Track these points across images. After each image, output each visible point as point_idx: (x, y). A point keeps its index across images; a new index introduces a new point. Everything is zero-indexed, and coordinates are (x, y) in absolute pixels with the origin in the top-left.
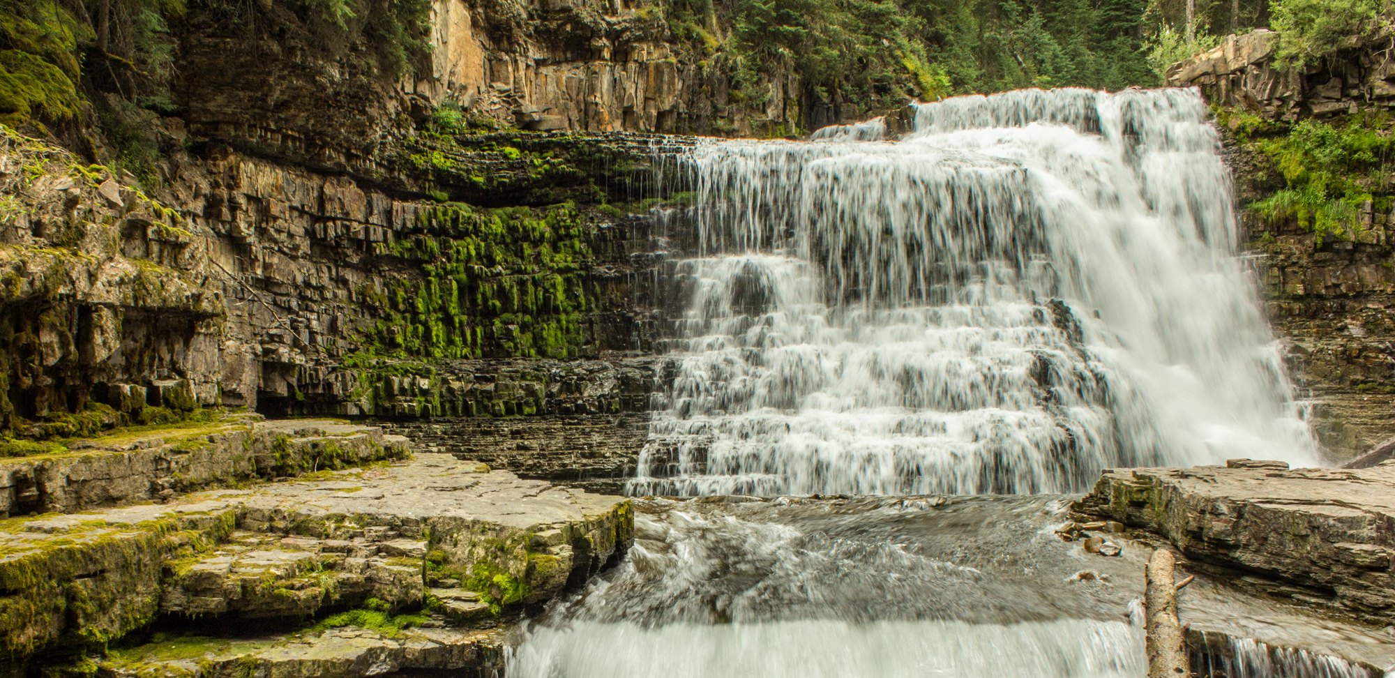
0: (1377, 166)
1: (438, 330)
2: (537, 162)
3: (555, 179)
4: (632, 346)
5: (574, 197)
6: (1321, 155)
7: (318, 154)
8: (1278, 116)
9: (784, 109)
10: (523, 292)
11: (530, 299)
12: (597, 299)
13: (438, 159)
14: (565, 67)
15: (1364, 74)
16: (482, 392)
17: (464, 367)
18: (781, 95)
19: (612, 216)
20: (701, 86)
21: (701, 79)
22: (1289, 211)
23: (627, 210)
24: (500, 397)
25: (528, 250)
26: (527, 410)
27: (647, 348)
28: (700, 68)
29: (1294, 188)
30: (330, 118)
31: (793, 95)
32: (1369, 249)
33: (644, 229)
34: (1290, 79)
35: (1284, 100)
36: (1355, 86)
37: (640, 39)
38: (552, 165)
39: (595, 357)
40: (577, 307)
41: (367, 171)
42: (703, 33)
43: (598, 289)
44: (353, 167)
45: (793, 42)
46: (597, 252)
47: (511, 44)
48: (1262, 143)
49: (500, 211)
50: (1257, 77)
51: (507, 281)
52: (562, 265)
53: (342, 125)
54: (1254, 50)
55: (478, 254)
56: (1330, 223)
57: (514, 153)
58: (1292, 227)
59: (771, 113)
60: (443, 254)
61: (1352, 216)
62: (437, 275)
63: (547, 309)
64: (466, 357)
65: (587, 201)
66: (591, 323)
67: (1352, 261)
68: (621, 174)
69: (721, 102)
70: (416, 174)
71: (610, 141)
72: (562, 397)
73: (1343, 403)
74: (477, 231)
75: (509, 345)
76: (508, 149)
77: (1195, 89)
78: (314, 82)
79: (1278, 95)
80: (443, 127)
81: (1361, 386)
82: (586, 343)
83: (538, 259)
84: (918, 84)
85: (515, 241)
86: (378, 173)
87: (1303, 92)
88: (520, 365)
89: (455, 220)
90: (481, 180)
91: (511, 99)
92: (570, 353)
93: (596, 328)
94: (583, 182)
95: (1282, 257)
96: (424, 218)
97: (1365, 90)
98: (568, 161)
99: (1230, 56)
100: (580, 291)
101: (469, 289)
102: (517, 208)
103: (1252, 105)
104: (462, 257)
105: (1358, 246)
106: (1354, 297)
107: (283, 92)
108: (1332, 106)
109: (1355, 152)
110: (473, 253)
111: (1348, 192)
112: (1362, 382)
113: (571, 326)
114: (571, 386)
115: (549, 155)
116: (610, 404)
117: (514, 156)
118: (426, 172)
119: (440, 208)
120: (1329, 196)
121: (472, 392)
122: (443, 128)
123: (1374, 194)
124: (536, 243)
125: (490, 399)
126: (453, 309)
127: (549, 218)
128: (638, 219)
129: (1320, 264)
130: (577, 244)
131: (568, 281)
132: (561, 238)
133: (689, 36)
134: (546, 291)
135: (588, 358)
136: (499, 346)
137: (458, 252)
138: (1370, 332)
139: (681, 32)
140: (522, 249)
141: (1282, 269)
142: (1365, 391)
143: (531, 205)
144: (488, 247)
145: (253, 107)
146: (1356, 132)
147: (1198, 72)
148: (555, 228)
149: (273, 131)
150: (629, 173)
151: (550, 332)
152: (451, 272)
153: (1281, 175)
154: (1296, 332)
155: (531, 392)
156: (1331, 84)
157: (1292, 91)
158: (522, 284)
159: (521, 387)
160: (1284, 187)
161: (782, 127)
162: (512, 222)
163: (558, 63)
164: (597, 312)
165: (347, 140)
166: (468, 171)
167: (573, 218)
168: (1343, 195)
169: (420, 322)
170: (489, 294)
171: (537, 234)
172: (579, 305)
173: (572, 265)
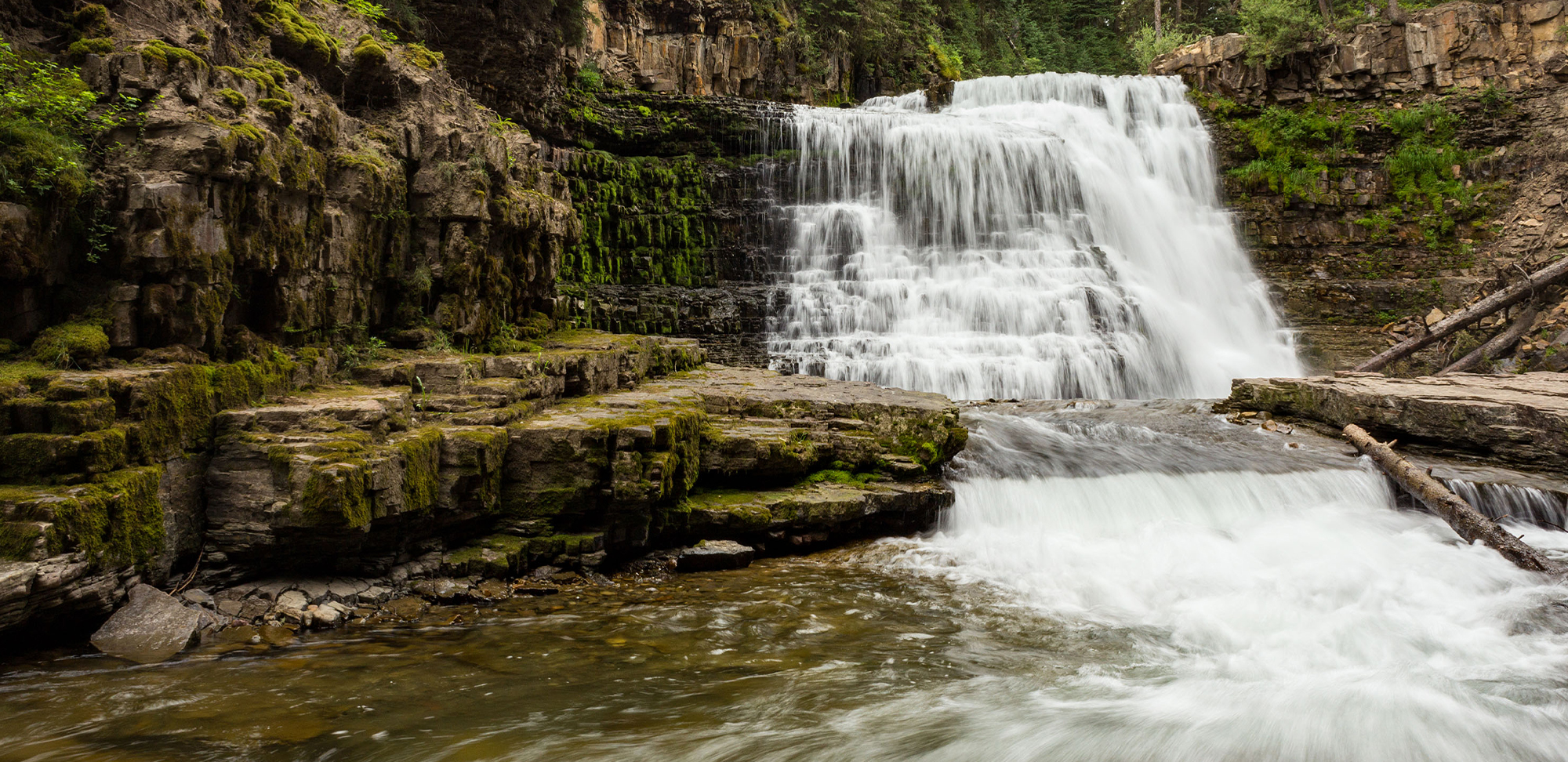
0: (1330, 144)
1: (586, 259)
2: (667, 120)
3: (680, 134)
4: (748, 278)
5: (693, 151)
6: (1287, 134)
7: (506, 106)
8: (1249, 101)
9: (840, 81)
10: (655, 229)
11: (661, 235)
12: (715, 237)
13: (588, 114)
14: (667, 37)
15: (1315, 73)
16: (627, 313)
17: (609, 291)
18: (837, 69)
19: (725, 168)
20: (775, 59)
21: (776, 53)
22: (1262, 177)
23: (739, 163)
24: (643, 318)
25: (658, 194)
26: (665, 329)
27: (759, 279)
28: (775, 44)
29: (1265, 159)
30: (520, 76)
31: (846, 69)
32: (1327, 209)
33: (753, 180)
34: (1258, 73)
35: (1253, 89)
36: (1308, 81)
37: (728, 17)
38: (679, 123)
39: (715, 286)
40: (699, 243)
41: (538, 121)
42: (777, 14)
43: (716, 229)
44: (528, 117)
45: (849, 24)
46: (714, 198)
47: (625, 16)
48: (1239, 123)
49: (634, 159)
50: (1230, 70)
51: (642, 219)
52: (687, 207)
53: (528, 82)
54: (1229, 49)
55: (618, 195)
56: (1295, 187)
57: (646, 111)
58: (1264, 190)
59: (830, 84)
60: (591, 194)
61: (1313, 182)
62: (586, 212)
63: (675, 244)
64: (609, 283)
65: (705, 154)
66: (711, 257)
67: (1314, 218)
68: (734, 133)
69: (791, 72)
70: (571, 125)
71: (726, 105)
72: (692, 319)
73: (1320, 333)
74: (617, 176)
75: (644, 273)
76: (642, 108)
77: (1179, 77)
78: (517, 45)
79: (1248, 85)
80: (585, 85)
81: (1330, 319)
82: (707, 274)
83: (667, 201)
84: (937, 62)
85: (648, 185)
86: (546, 124)
87: (1267, 84)
88: (656, 291)
89: (601, 166)
90: (620, 132)
91: (629, 63)
92: (693, 281)
93: (715, 261)
94: (702, 138)
95: (1258, 213)
96: (577, 163)
97: (1316, 84)
98: (690, 120)
99: (1208, 53)
100: (702, 230)
101: (610, 226)
102: (648, 157)
103: (1227, 92)
104: (606, 197)
105: (1319, 206)
106: (1318, 247)
107: (490, 52)
108: (1291, 96)
109: (1313, 132)
110: (615, 194)
111: (1308, 164)
112: (1331, 315)
113: (695, 260)
114: (700, 310)
115: (676, 115)
116: (734, 325)
117: (647, 114)
118: (579, 123)
119: (589, 156)
120: (1293, 166)
121: (619, 313)
122: (586, 87)
123: (1329, 166)
124: (666, 188)
125: (634, 319)
126: (599, 243)
127: (675, 167)
128: (748, 171)
129: (1288, 221)
130: (699, 190)
131: (691, 221)
132: (685, 184)
133: (766, 17)
134: (675, 229)
135: (709, 287)
136: (636, 274)
137: (602, 193)
138: (1333, 275)
139: (761, 13)
140: (654, 192)
141: (1259, 223)
142: (1334, 323)
143: (660, 156)
144: (626, 189)
145: (466, 63)
146: (1312, 116)
147: (1181, 64)
148: (681, 177)
149: (477, 84)
150: (741, 133)
151: (678, 264)
152: (597, 210)
153: (1254, 148)
154: (1273, 274)
155: (668, 314)
156: (1289, 79)
157: (1260, 81)
158: (654, 222)
159: (660, 310)
160: (1256, 158)
161: (838, 96)
162: (645, 170)
163: (661, 34)
164: (715, 248)
165: (529, 95)
166: (611, 125)
167: (695, 168)
168: (1304, 166)
169: (572, 252)
170: (627, 229)
171: (666, 180)
172: (701, 241)
173: (695, 208)
